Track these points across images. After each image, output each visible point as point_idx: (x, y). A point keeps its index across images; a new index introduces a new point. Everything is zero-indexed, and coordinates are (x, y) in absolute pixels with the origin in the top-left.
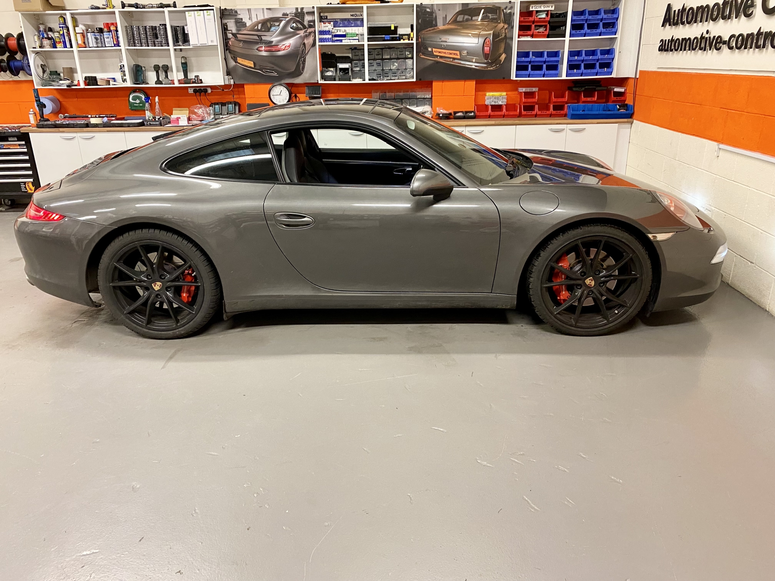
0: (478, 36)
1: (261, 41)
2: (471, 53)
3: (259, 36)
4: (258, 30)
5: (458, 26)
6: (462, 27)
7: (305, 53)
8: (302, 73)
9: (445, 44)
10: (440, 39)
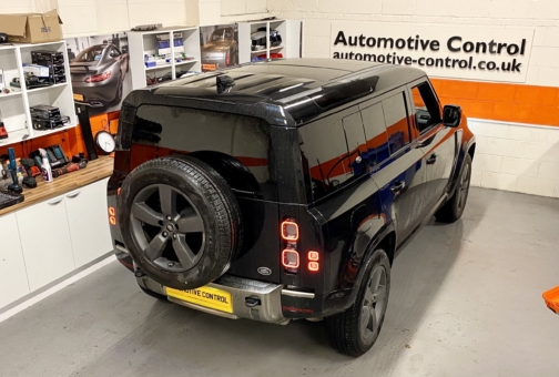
0: (223, 51)
1: (88, 72)
3: (86, 67)
4: (85, 61)
6: (215, 45)
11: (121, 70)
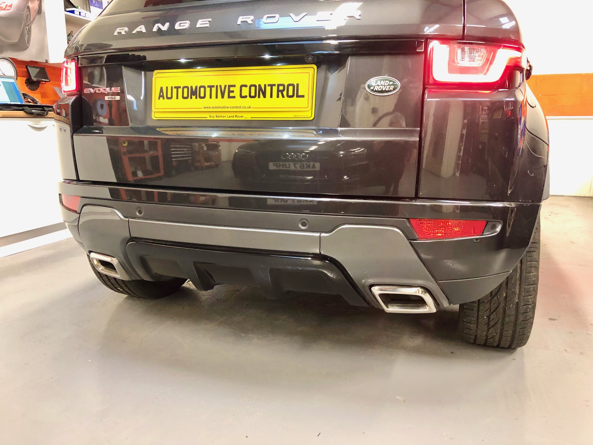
7: (30, 20)
8: (28, 47)
11: (28, 7)
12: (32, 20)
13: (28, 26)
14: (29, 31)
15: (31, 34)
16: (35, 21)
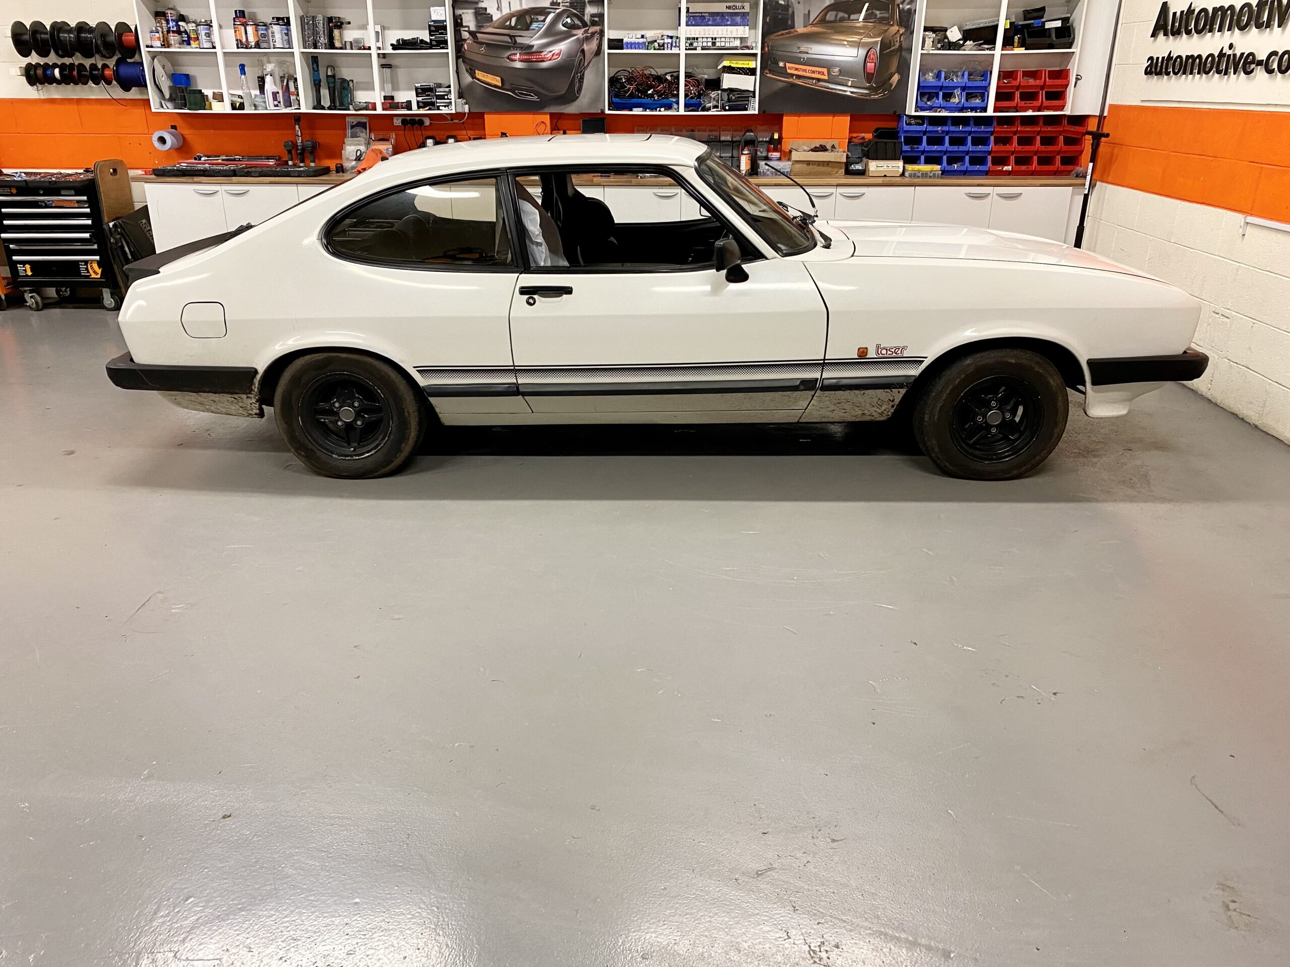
0: (858, 45)
1: (515, 45)
2: (846, 71)
5: (827, 28)
6: (833, 31)
7: (583, 65)
8: (578, 97)
9: (806, 56)
10: (799, 48)
11: (583, 51)
12: (586, 64)
13: (580, 73)
14: (582, 78)
15: (583, 82)
16: (591, 65)
